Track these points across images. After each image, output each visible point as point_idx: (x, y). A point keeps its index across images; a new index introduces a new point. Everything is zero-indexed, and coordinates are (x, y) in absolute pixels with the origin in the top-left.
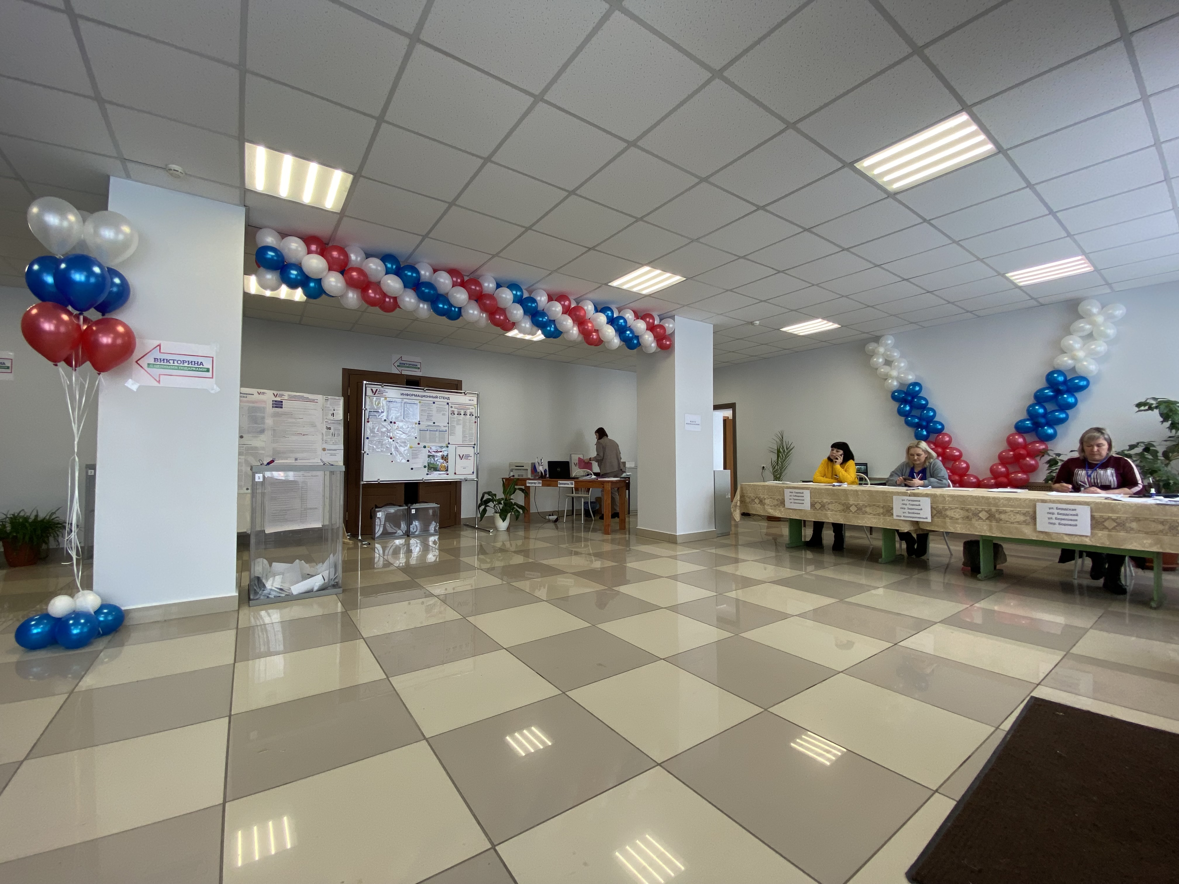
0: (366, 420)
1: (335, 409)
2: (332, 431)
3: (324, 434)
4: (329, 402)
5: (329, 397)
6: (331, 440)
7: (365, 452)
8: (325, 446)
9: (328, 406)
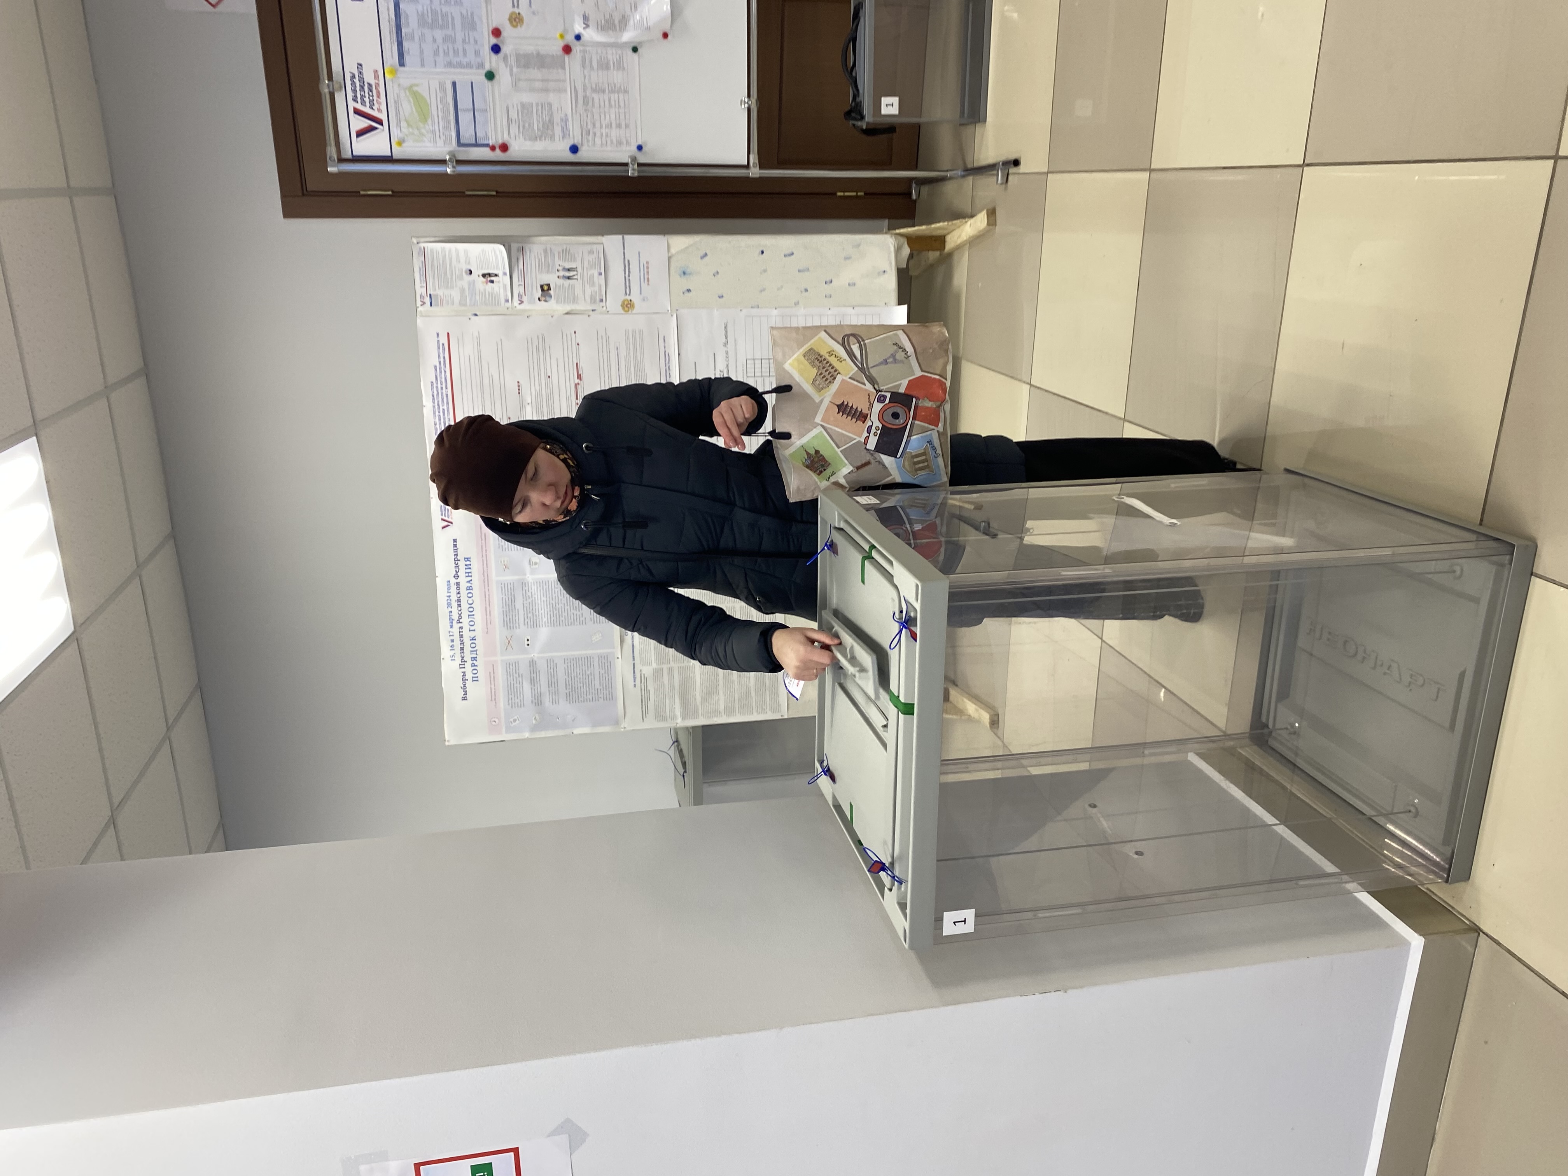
0: (498, 155)
1: (465, 267)
2: (551, 278)
3: (568, 308)
4: (440, 292)
5: (420, 290)
6: (592, 284)
7: (634, 159)
8: (614, 302)
9: (455, 294)
